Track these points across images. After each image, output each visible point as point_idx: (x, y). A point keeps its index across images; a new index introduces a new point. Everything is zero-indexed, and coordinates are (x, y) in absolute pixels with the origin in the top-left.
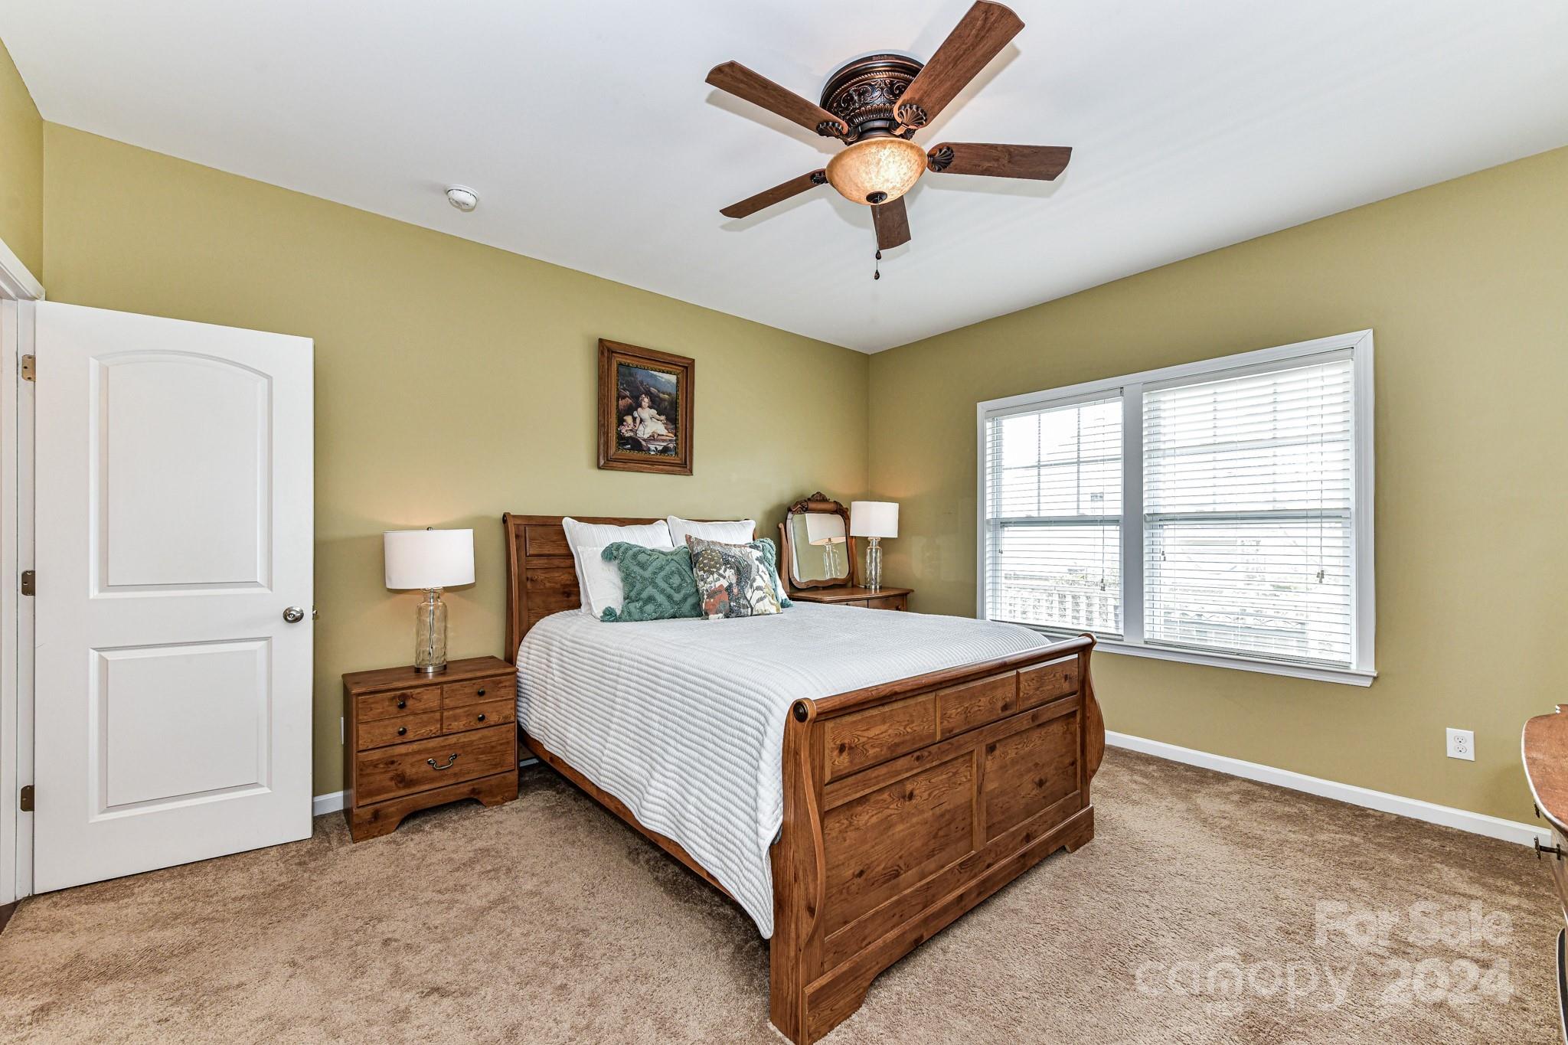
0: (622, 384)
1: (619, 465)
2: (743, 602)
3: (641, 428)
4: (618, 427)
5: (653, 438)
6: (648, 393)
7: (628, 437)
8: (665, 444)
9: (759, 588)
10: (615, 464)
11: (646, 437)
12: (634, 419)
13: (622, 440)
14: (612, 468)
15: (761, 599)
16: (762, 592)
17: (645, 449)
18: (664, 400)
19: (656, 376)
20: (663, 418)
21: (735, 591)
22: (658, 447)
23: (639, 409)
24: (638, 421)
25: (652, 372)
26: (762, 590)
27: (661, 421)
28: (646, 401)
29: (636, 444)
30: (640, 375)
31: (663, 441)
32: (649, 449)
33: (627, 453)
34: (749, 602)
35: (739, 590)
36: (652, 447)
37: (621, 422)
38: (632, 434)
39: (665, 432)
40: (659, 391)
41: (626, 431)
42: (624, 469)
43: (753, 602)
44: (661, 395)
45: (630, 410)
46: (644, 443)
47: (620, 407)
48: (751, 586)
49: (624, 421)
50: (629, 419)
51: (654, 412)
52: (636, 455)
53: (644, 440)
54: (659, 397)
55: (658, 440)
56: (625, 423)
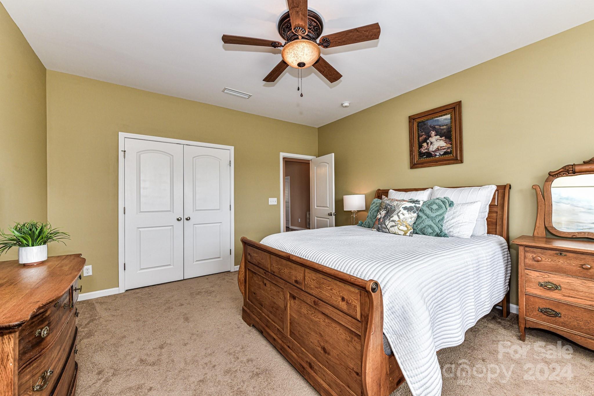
0: (420, 130)
1: (420, 165)
2: (383, 226)
3: (431, 146)
4: (419, 149)
5: (438, 150)
6: (434, 128)
7: (425, 153)
8: (445, 150)
9: (393, 221)
10: (417, 166)
11: (434, 150)
12: (428, 144)
13: (421, 154)
14: (416, 168)
15: (393, 226)
16: (394, 223)
17: (434, 156)
18: (444, 129)
19: (438, 120)
20: (443, 138)
21: (381, 220)
22: (441, 153)
23: (430, 138)
24: (429, 144)
25: (436, 119)
26: (394, 222)
27: (442, 140)
28: (433, 133)
29: (429, 154)
30: (430, 123)
31: (444, 149)
32: (436, 155)
33: (424, 159)
34: (386, 226)
35: (383, 221)
36: (438, 154)
37: (420, 146)
38: (426, 151)
39: (445, 144)
40: (440, 126)
41: (423, 150)
42: (422, 167)
43: (388, 227)
44: (442, 128)
45: (425, 141)
46: (433, 153)
47: (420, 141)
48: (389, 219)
49: (423, 146)
50: (425, 145)
51: (438, 137)
52: (428, 159)
53: (433, 152)
54: (441, 129)
55: (441, 150)
56: (423, 147)
